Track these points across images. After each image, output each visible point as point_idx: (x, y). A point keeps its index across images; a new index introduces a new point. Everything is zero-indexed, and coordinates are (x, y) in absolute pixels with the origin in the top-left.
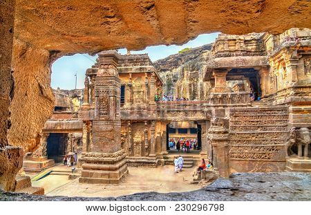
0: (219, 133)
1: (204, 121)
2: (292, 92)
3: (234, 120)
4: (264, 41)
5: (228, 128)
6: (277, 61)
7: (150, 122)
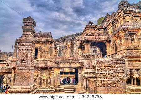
0: (91, 73)
1: (80, 67)
2: (126, 51)
3: (98, 66)
4: (107, 29)
5: (95, 70)
6: (116, 37)
7: (51, 68)
